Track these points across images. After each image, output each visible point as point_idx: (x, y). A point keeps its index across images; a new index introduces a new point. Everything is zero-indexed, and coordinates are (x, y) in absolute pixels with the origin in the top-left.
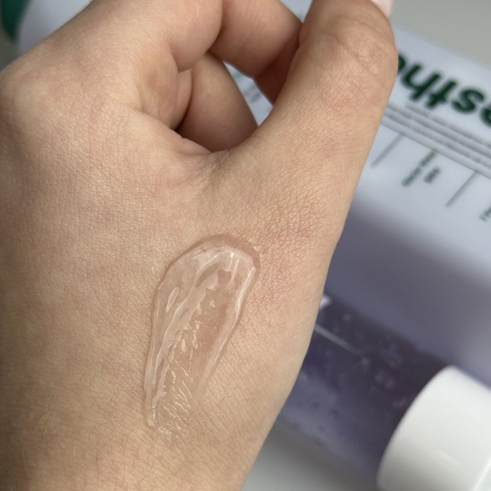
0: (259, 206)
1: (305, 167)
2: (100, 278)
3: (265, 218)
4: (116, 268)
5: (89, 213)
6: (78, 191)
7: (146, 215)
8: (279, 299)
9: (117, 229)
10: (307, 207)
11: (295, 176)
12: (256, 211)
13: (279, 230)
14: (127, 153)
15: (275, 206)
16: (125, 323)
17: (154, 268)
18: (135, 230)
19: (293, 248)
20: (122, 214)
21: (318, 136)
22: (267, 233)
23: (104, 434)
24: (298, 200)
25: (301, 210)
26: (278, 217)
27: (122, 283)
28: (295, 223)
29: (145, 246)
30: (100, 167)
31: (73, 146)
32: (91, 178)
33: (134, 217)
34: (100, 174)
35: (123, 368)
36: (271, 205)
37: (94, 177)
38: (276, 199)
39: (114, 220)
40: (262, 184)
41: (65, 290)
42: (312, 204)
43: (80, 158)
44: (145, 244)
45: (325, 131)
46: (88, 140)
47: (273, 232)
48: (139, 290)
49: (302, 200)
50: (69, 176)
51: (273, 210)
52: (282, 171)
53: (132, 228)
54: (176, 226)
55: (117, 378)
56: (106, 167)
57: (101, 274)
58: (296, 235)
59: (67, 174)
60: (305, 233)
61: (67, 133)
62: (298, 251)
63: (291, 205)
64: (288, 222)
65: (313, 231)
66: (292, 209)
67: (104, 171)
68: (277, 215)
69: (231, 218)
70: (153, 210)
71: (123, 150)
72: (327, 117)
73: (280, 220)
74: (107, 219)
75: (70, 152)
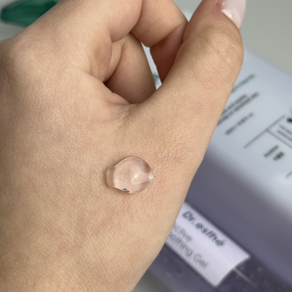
0: (151, 140)
1: (182, 118)
2: (50, 174)
3: (154, 148)
4: (61, 169)
5: (49, 134)
6: (44, 120)
7: (83, 139)
8: (157, 200)
9: (64, 146)
10: (181, 144)
11: (175, 124)
12: (150, 144)
13: (162, 157)
14: (76, 100)
15: (162, 142)
16: (62, 204)
17: (84, 173)
18: (75, 148)
19: (169, 169)
20: (68, 137)
21: (191, 100)
22: (155, 158)
23: (41, 270)
24: (176, 139)
25: (177, 145)
26: (162, 148)
27: (63, 179)
28: (173, 153)
29: (79, 158)
30: (59, 107)
31: (45, 92)
32: (53, 113)
33: (75, 140)
34: (59, 111)
35: (57, 232)
36: (159, 140)
37: (55, 112)
38: (162, 137)
39: (63, 140)
40: (155, 127)
41: (28, 179)
42: (185, 143)
43: (48, 100)
44: (80, 157)
45: (196, 97)
46: (54, 89)
47: (159, 158)
48: (73, 184)
49: (178, 139)
50: (40, 110)
51: (160, 144)
52: (167, 120)
53: (73, 146)
54: (100, 148)
55: (52, 237)
56: (63, 107)
57: (51, 172)
58: (172, 161)
59: (39, 108)
60: (178, 161)
61: (42, 84)
62: (173, 171)
63: (171, 142)
64: (169, 152)
65: (184, 159)
66: (172, 144)
67: (61, 109)
68: (162, 147)
69: (134, 147)
70: (87, 137)
71: (74, 97)
72: (198, 88)
73: (164, 151)
74: (59, 139)
75: (42, 96)
